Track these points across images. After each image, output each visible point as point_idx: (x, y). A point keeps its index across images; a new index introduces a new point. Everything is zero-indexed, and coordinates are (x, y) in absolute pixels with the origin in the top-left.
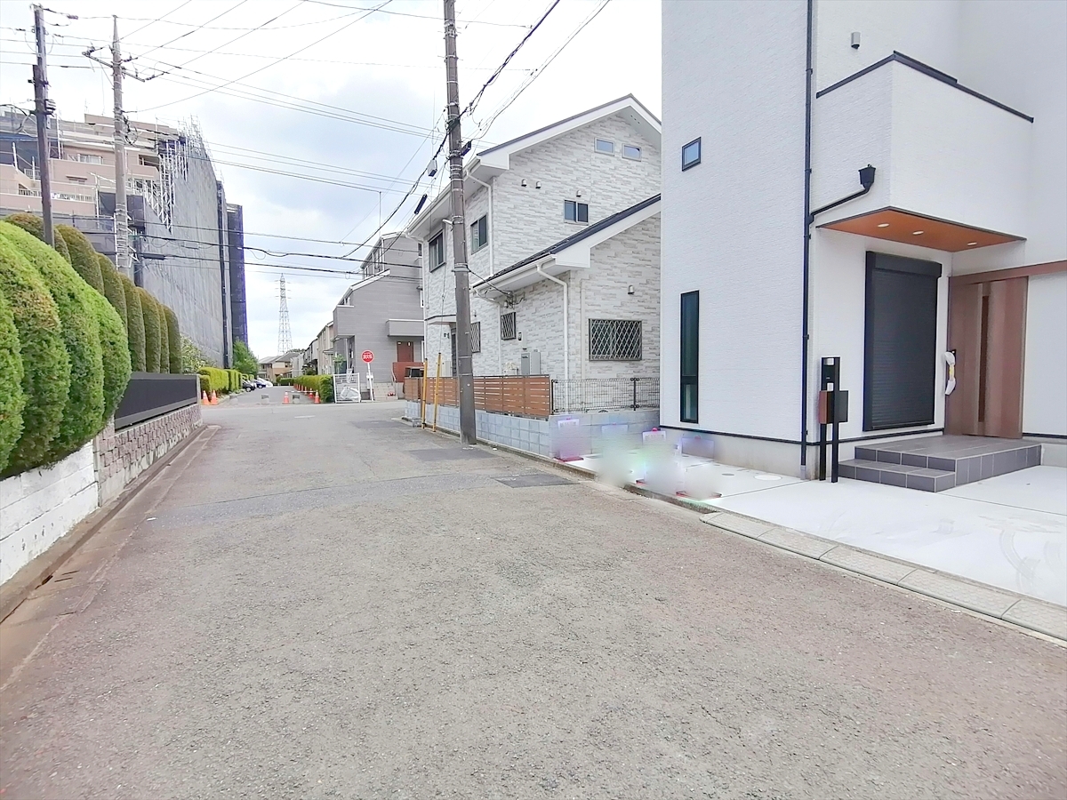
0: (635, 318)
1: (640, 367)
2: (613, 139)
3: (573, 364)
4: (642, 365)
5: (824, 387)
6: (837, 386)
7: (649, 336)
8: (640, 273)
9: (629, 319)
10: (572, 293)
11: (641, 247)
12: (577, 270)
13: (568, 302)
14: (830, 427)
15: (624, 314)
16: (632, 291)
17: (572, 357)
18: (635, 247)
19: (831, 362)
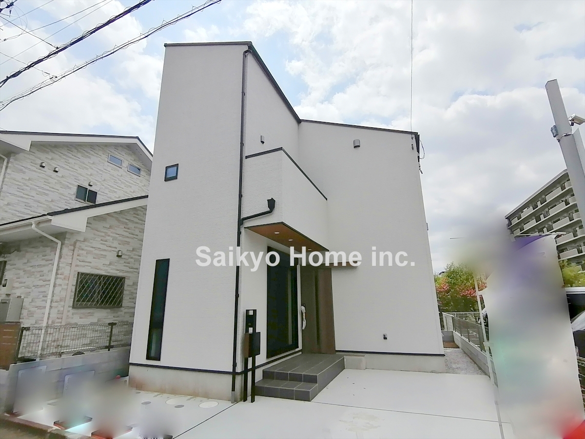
0: (120, 274)
1: (120, 313)
2: (122, 158)
3: (54, 311)
4: (122, 311)
5: (247, 331)
6: (254, 330)
7: (129, 289)
8: (128, 243)
9: (114, 275)
10: (65, 250)
11: (131, 225)
12: (73, 233)
13: (60, 257)
14: (250, 360)
15: (111, 271)
16: (120, 254)
17: (54, 304)
18: (126, 224)
19: (251, 313)
